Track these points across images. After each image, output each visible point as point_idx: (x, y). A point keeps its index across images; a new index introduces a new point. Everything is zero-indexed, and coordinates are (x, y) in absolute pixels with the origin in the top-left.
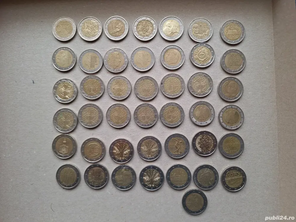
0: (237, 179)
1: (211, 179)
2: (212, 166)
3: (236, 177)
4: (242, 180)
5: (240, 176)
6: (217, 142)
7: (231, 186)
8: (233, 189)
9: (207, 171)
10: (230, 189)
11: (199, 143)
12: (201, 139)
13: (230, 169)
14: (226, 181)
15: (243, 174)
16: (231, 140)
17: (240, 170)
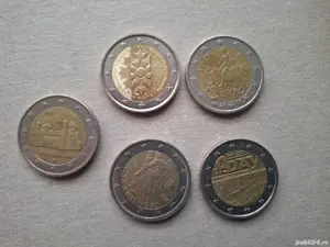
0: (251, 177)
1: (169, 184)
2: (171, 142)
3: (245, 173)
4: (264, 181)
5: (258, 167)
6: (177, 64)
7: (231, 203)
8: (239, 210)
9: (154, 158)
10: (231, 211)
11: (123, 73)
12: (127, 61)
13: (224, 148)
14: (215, 188)
15: (268, 160)
16: (223, 56)
17: (255, 148)
